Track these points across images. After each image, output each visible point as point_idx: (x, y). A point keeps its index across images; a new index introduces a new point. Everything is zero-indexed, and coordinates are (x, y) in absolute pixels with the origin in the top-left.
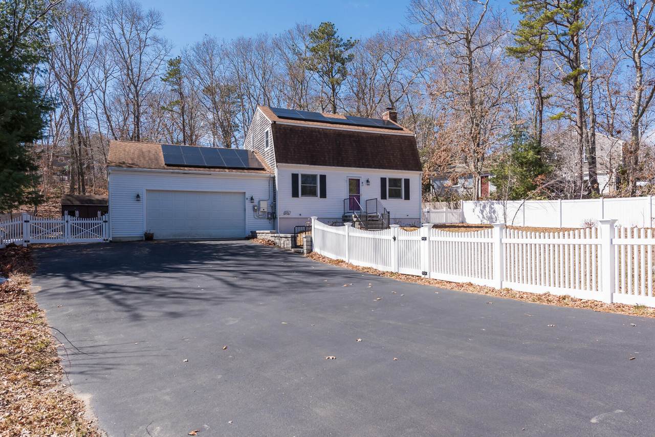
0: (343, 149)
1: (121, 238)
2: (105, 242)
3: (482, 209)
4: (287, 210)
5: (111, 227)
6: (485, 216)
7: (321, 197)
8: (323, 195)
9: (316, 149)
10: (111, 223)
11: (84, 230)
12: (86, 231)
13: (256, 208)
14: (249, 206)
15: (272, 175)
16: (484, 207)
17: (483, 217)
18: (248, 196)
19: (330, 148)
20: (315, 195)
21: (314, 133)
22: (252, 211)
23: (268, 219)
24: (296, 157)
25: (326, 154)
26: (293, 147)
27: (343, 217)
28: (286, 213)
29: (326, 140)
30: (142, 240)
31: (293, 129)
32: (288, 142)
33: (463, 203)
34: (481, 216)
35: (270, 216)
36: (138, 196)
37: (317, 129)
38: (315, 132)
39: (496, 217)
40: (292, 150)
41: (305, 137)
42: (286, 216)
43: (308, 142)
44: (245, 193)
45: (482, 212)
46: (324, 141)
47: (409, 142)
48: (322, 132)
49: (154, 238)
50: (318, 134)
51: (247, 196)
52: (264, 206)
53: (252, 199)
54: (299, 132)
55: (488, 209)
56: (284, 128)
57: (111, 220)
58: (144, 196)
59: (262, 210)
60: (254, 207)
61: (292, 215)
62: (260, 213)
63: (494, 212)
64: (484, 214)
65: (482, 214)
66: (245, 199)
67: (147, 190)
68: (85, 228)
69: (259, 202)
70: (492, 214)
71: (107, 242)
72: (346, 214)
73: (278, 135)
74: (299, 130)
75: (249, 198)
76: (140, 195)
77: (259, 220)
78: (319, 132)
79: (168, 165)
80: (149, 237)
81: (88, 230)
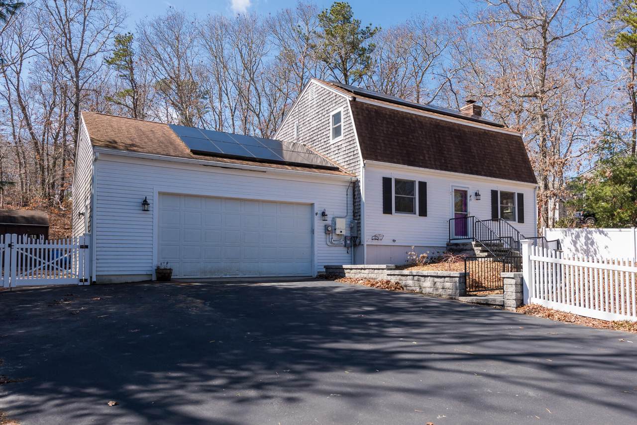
0: (444, 146)
1: (112, 278)
2: (81, 284)
3: (574, 239)
4: (376, 233)
5: (94, 258)
6: (579, 249)
7: (420, 215)
8: (423, 212)
9: (412, 143)
10: (95, 249)
11: (42, 261)
12: (47, 263)
13: (330, 229)
14: (319, 225)
15: (354, 179)
16: (578, 237)
17: (577, 250)
18: (318, 209)
19: (428, 143)
20: (413, 212)
21: (406, 120)
22: (324, 234)
23: (345, 246)
24: (388, 152)
25: (425, 152)
26: (382, 138)
27: (448, 245)
28: (376, 238)
29: (422, 132)
30: (150, 281)
31: (378, 111)
32: (375, 130)
33: (545, 231)
34: (573, 249)
35: (348, 242)
36: (145, 203)
37: (409, 115)
38: (408, 119)
39: (595, 250)
40: (381, 141)
41: (396, 124)
42: (375, 242)
43: (401, 132)
44: (312, 205)
45: (575, 243)
46: (420, 132)
47: (516, 144)
48: (416, 120)
49: (172, 277)
50: (410, 121)
51: (316, 211)
52: (342, 226)
53: (324, 214)
54: (387, 116)
55: (582, 240)
56: (367, 109)
57: (95, 245)
58: (155, 203)
59: (338, 232)
60: (326, 227)
61: (386, 241)
62: (335, 237)
63: (592, 243)
64: (578, 246)
65: (575, 246)
66: (313, 213)
67: (160, 193)
68: (44, 259)
69: (334, 219)
70: (590, 246)
71: (86, 284)
72: (451, 241)
73: (360, 117)
74: (386, 114)
75: (320, 213)
76: (149, 201)
77: (333, 248)
78: (411, 119)
79: (195, 152)
80: (163, 275)
81: (51, 261)
